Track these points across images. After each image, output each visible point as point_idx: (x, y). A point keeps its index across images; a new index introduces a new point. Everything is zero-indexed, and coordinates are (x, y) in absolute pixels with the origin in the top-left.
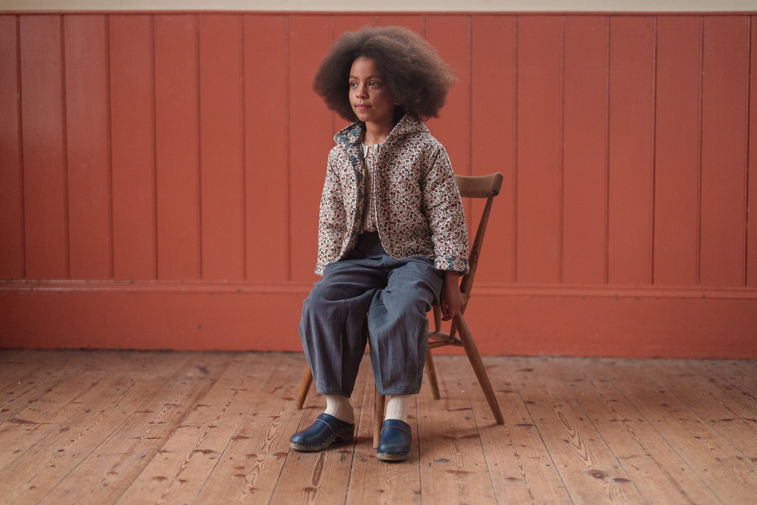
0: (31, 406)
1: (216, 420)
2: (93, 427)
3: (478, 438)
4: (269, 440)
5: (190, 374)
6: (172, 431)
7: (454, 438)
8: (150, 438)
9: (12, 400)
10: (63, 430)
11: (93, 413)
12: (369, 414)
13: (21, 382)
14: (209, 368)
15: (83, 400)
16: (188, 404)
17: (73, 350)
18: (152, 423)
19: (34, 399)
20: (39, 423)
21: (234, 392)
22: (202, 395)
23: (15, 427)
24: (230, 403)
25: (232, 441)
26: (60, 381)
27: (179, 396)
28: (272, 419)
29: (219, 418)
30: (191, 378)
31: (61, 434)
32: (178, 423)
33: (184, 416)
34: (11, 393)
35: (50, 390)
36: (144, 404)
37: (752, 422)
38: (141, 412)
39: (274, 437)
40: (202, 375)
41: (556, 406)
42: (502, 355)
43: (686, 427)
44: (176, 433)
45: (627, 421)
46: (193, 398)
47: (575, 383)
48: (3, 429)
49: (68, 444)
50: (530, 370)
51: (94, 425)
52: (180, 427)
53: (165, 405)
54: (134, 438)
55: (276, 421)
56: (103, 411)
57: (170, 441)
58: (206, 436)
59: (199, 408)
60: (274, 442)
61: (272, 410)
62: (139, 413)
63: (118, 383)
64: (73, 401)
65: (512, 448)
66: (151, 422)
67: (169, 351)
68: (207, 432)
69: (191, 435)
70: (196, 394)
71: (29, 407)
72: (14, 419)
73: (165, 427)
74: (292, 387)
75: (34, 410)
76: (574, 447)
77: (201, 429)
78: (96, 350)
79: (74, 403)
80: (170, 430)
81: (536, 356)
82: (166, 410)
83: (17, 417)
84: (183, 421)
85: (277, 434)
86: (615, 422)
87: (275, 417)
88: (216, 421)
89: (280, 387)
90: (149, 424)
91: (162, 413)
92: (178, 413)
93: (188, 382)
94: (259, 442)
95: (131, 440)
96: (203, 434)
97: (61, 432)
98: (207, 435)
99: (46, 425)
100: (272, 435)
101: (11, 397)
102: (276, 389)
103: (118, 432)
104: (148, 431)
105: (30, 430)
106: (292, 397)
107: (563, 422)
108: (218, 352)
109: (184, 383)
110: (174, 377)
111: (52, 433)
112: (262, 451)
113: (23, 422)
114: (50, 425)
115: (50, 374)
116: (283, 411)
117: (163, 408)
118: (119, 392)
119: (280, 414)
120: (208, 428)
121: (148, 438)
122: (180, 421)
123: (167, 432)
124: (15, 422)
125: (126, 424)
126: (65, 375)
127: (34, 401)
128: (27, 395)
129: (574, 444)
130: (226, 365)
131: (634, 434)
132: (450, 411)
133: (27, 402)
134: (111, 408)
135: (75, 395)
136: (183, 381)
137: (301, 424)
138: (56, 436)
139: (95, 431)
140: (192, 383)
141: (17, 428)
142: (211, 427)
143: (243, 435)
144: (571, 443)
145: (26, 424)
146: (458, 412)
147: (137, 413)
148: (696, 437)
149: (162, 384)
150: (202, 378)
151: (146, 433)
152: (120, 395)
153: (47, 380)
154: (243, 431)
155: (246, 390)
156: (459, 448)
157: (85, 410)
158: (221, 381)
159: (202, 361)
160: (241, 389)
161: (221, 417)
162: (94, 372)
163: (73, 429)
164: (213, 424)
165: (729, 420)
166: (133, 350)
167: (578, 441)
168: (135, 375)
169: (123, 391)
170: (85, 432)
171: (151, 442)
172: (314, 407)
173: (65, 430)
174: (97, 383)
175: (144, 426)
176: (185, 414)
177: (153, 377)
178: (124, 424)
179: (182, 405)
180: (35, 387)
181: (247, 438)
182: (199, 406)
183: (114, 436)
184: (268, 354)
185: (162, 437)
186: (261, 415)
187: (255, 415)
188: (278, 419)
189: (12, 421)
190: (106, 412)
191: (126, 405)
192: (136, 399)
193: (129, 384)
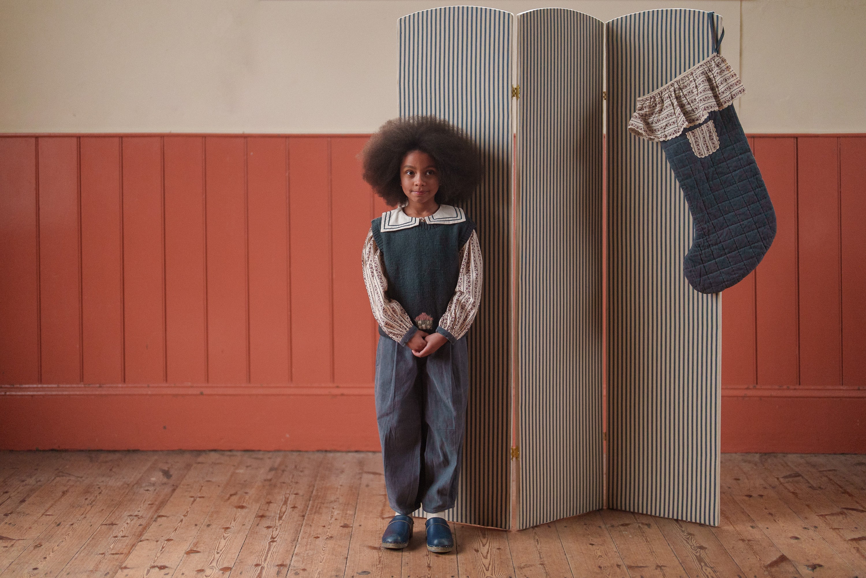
0: (7, 519)
1: (173, 532)
4: (218, 553)
5: (153, 479)
6: (133, 546)
8: (113, 554)
10: (36, 547)
11: (63, 526)
12: (311, 523)
14: (172, 472)
15: (55, 511)
16: (150, 515)
17: (44, 451)
18: (116, 537)
19: (9, 512)
20: (14, 539)
21: (192, 499)
22: (163, 503)
24: (187, 512)
25: (185, 555)
26: (32, 490)
27: (142, 506)
28: (223, 530)
29: (176, 530)
30: (154, 485)
31: (35, 551)
32: (139, 537)
33: (145, 528)
35: (23, 501)
36: (110, 515)
37: (646, 527)
38: (106, 525)
39: (222, 551)
40: (165, 480)
43: (588, 532)
44: (137, 548)
46: (154, 508)
49: (41, 561)
52: (141, 541)
53: (128, 516)
54: (100, 554)
55: (226, 533)
56: (72, 524)
57: (131, 556)
58: (163, 551)
59: (159, 519)
60: (222, 556)
61: (225, 520)
62: (105, 526)
63: (87, 491)
64: (45, 513)
65: (427, 559)
66: (115, 535)
67: (135, 451)
68: (164, 546)
69: (150, 550)
70: (157, 503)
71: (6, 521)
73: (127, 541)
74: (246, 493)
75: (10, 524)
76: (482, 556)
77: (159, 542)
78: (66, 451)
79: (46, 515)
82: (129, 522)
84: (144, 534)
85: (225, 547)
87: (228, 528)
88: (173, 534)
89: (235, 494)
90: (113, 538)
91: (126, 525)
92: (140, 525)
93: (151, 488)
94: (208, 557)
95: (96, 556)
96: (161, 549)
97: (35, 548)
98: (163, 549)
99: (21, 541)
100: (221, 549)
102: (231, 495)
103: (85, 548)
104: (111, 547)
105: (6, 547)
106: (244, 504)
108: (181, 452)
109: (148, 490)
110: (138, 483)
111: (26, 550)
112: (211, 565)
114: (25, 541)
115: (23, 481)
116: (234, 521)
117: (127, 520)
118: (87, 502)
119: (232, 525)
120: (166, 542)
121: (111, 554)
122: (141, 534)
123: (129, 547)
125: (93, 539)
126: (37, 482)
127: (9, 514)
128: (3, 506)
129: (482, 554)
130: (188, 467)
131: (538, 542)
132: (383, 518)
133: (3, 515)
134: (80, 521)
135: (48, 506)
136: (146, 488)
137: (248, 535)
138: (30, 553)
139: (65, 547)
140: (155, 490)
142: (168, 540)
143: (195, 549)
144: (480, 552)
145: (4, 540)
147: (103, 526)
148: (591, 544)
149: (127, 491)
150: (165, 484)
151: (110, 548)
152: (88, 505)
153: (21, 488)
154: (196, 545)
155: (203, 497)
156: (382, 559)
157: (56, 523)
158: (182, 486)
159: (167, 463)
160: (200, 496)
161: (177, 529)
162: (64, 478)
163: (45, 545)
164: (170, 537)
165: (627, 525)
166: (101, 451)
167: (487, 550)
168: (103, 482)
169: (90, 500)
170: (56, 548)
171: (114, 558)
172: (262, 516)
173: (38, 546)
174: (66, 491)
175: (109, 540)
176: (146, 526)
177: (119, 484)
178: (91, 539)
179: (144, 516)
180: (10, 497)
181: (198, 552)
182: (159, 516)
183: (81, 552)
184: (229, 453)
185: (124, 552)
186: (214, 526)
187: (208, 526)
188: (228, 530)
190: (75, 526)
191: (93, 517)
192: (102, 510)
193: (97, 493)
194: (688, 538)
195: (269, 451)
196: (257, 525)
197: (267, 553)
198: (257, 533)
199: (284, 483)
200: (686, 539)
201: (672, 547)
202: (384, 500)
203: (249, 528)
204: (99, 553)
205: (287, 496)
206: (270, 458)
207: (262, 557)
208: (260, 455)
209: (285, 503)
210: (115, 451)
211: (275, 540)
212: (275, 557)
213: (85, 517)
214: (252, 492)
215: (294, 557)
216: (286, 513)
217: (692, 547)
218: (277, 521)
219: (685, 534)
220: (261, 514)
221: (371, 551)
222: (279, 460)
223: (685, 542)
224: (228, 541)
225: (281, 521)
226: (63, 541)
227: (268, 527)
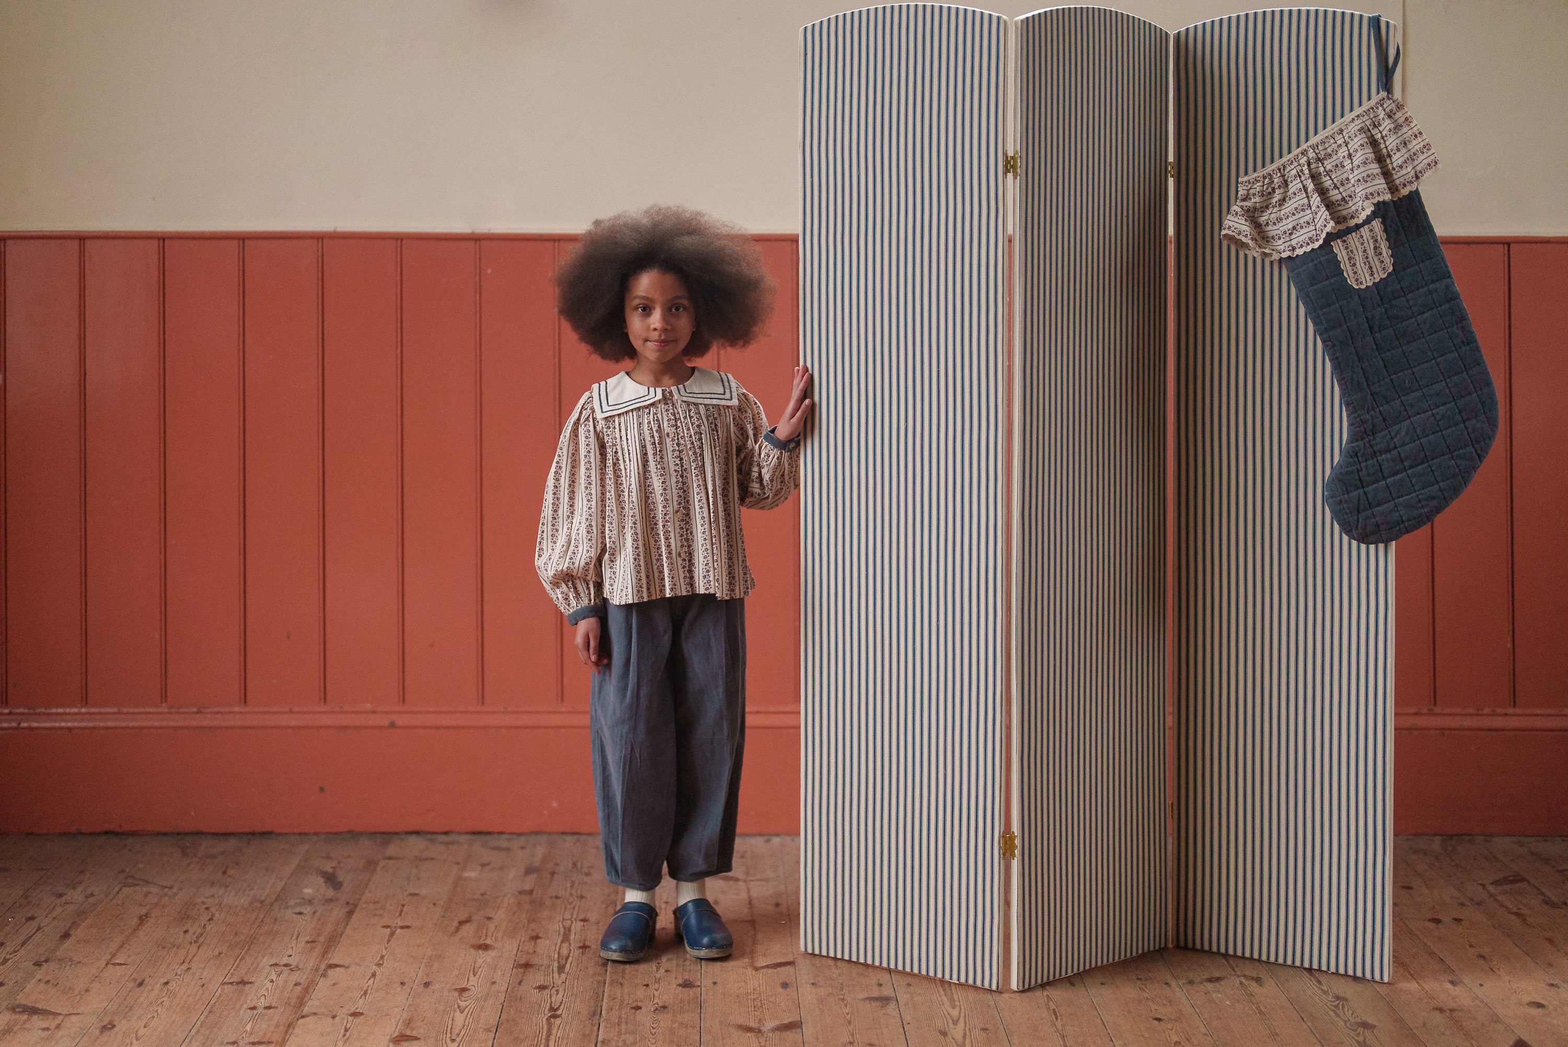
0: (40, 974)
1: (361, 998)
2: (155, 1019)
3: (799, 1030)
4: (453, 1041)
5: (308, 891)
6: (289, 1026)
7: (760, 1031)
8: (254, 1043)
9: (5, 960)
10: (104, 1029)
11: (149, 987)
12: (620, 980)
13: (13, 917)
14: (341, 876)
15: (129, 956)
16: (311, 963)
17: (92, 834)
18: (254, 1008)
19: (43, 959)
20: (61, 1014)
21: (388, 931)
22: (333, 940)
23: (21, 1022)
24: (382, 957)
26: (82, 914)
27: (294, 945)
28: (456, 994)
29: (365, 993)
30: (310, 902)
31: (104, 1038)
32: (299, 1008)
33: (307, 990)
35: (66, 936)
36: (235, 965)
37: (1254, 984)
38: (231, 983)
39: (461, 1036)
40: (330, 893)
43: (1146, 995)
44: (296, 1031)
46: (318, 950)
51: (155, 1014)
52: (303, 1017)
53: (271, 965)
54: (227, 1043)
55: (463, 999)
56: (167, 983)
58: (347, 1036)
59: (331, 972)
61: (456, 972)
62: (230, 986)
63: (185, 916)
64: (110, 959)
66: (252, 1005)
67: (266, 834)
68: (348, 1026)
69: (322, 1034)
70: (322, 939)
71: (38, 977)
72: (19, 1006)
73: (277, 1017)
74: (489, 918)
75: (48, 982)
77: (337, 1019)
78: (133, 834)
79: (114, 964)
80: (287, 1025)
82: (274, 977)
83: (21, 999)
84: (306, 1003)
85: (465, 1027)
87: (464, 990)
88: (361, 1002)
89: (468, 921)
90: (249, 1011)
91: (269, 985)
92: (296, 985)
93: (307, 910)
96: (342, 1032)
97: (102, 1032)
98: (348, 1033)
99: (74, 1016)
100: (457, 1031)
102: (461, 923)
103: (198, 1031)
104: (248, 1028)
105: (48, 1029)
106: (488, 941)
107: (944, 990)
108: (354, 835)
109: (300, 913)
110: (280, 898)
111: (87, 1035)
113: (33, 1011)
114: (81, 1017)
115: (61, 895)
116: (475, 975)
117: (269, 973)
118: (189, 937)
119: (470, 983)
120: (350, 1018)
121: (250, 1043)
122: (301, 1002)
123: (281, 1028)
124: (20, 1012)
125: (210, 1012)
126: (87, 897)
127: (44, 961)
128: (29, 946)
129: (954, 1039)
130: (371, 865)
131: (1055, 1014)
132: (756, 969)
133: (31, 964)
134: (180, 975)
135: (114, 946)
136: (297, 910)
137: (505, 1004)
138: (95, 1041)
139: (160, 1029)
140: (315, 913)
141: (27, 1026)
142: (355, 1014)
143: (408, 1033)
144: (950, 1037)
145: (41, 1017)
146: (770, 971)
147: (226, 986)
148: (1156, 1019)
149: (262, 916)
150: (330, 900)
151: (246, 1032)
152: (191, 943)
153: (59, 909)
154: (409, 1023)
155: (408, 927)
157: (135, 980)
158: (364, 906)
159: (328, 858)
160: (400, 924)
161: (369, 992)
162: (138, 888)
163: (122, 1025)
164: (357, 1008)
165: (1218, 979)
166: (200, 833)
167: (962, 1032)
168: (213, 896)
169: (194, 934)
170: (142, 1031)
172: (527, 966)
173: (108, 1027)
174: (146, 915)
175: (241, 1016)
176: (308, 987)
177: (244, 901)
178: (205, 1013)
179: (301, 966)
180: (39, 929)
181: (416, 1039)
182: (331, 966)
183: (192, 1038)
184: (443, 838)
185: (274, 1039)
186: (436, 986)
187: (427, 985)
188: (466, 994)
189: (13, 1009)
190: (173, 986)
191: (205, 968)
192: (220, 954)
193: (204, 918)
194: (1337, 1006)
195: (520, 834)
196: (520, 983)
197: (548, 1040)
198: (521, 999)
199: (557, 897)
200: (1333, 1008)
201: (1310, 1024)
202: (751, 933)
203: (504, 988)
204: (225, 1042)
205: (568, 923)
206: (523, 848)
208: (503, 842)
209: (566, 938)
210: (226, 835)
211: (559, 1012)
214: (500, 915)
216: (570, 959)
217: (1348, 1025)
218: (556, 975)
219: (1330, 998)
220: (523, 962)
221: (743, 1034)
222: (540, 851)
223: (1332, 1013)
224: (469, 1016)
225: (563, 976)
226: (154, 1017)
227: (542, 988)
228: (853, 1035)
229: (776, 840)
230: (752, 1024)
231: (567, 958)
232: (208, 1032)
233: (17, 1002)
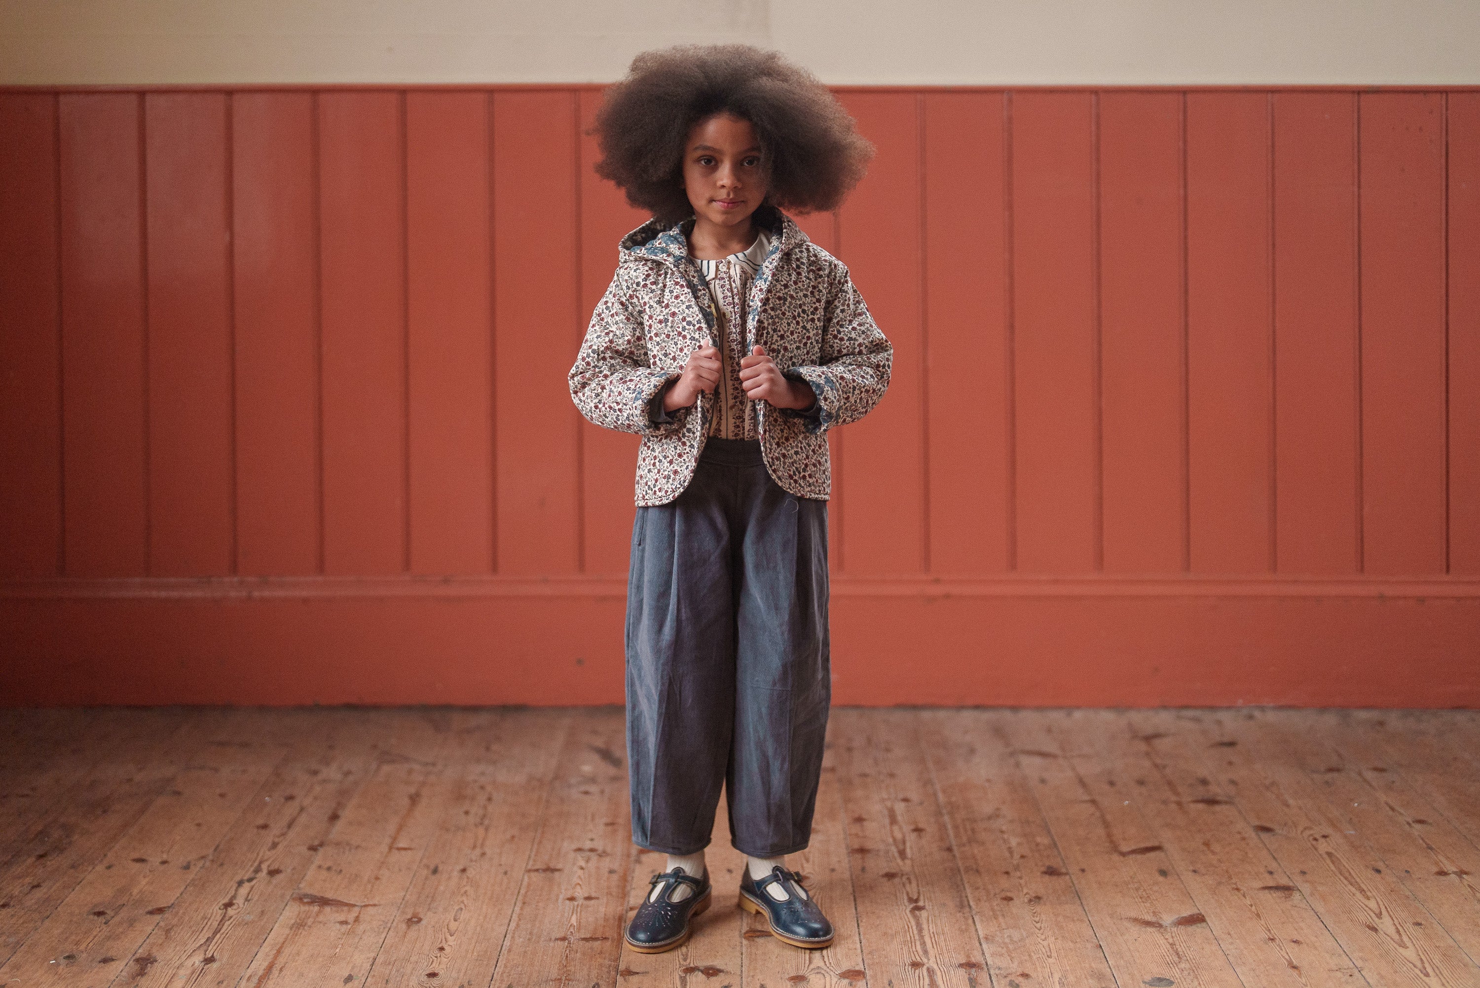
0: (319, 858)
2: (463, 911)
3: (1204, 924)
5: (587, 769)
6: (619, 919)
7: (1161, 926)
8: (586, 940)
9: (274, 845)
10: (410, 922)
11: (446, 875)
12: (975, 867)
13: (270, 796)
15: (412, 840)
17: (332, 708)
18: (572, 899)
19: (317, 843)
20: (354, 906)
23: (314, 914)
25: (745, 942)
26: (344, 794)
27: (592, 827)
30: (593, 780)
31: (413, 933)
32: (623, 898)
33: (624, 879)
34: (265, 827)
35: (334, 817)
36: (534, 850)
38: (537, 870)
40: (612, 771)
41: (1317, 836)
42: (1165, 707)
45: (1466, 873)
46: (621, 833)
47: (1329, 776)
48: (293, 921)
49: (436, 957)
50: (1232, 744)
51: (462, 906)
53: (575, 850)
54: (556, 939)
56: (464, 870)
59: (644, 858)
62: (536, 874)
63: (460, 795)
64: (393, 843)
65: (1278, 948)
66: (569, 896)
67: (520, 708)
70: (621, 821)
71: (317, 863)
72: (306, 896)
73: (602, 909)
75: (329, 869)
76: (1392, 941)
78: (376, 707)
79: (399, 849)
80: (616, 918)
81: (1229, 708)
82: (583, 864)
83: (305, 888)
84: (629, 892)
86: (1442, 878)
90: (567, 902)
91: (580, 872)
92: (611, 872)
93: (593, 789)
95: (552, 944)
97: (409, 927)
99: (369, 908)
101: (269, 837)
103: (518, 925)
104: (574, 920)
105: (345, 923)
107: (1346, 878)
109: (586, 793)
110: (560, 777)
111: (392, 929)
112: (812, 966)
113: (324, 902)
114: (379, 909)
115: (315, 773)
117: (575, 859)
118: (471, 819)
121: (582, 939)
122: (624, 893)
123: (611, 921)
124: (309, 903)
125: (524, 903)
126: (345, 775)
127: (318, 846)
128: (296, 829)
129: (1388, 936)
132: (1123, 855)
133: (305, 848)
134: (476, 862)
135: (391, 828)
136: (583, 788)
137: (856, 894)
138: (405, 936)
139: (473, 922)
140: (602, 792)
141: (321, 918)
144: (1382, 933)
145: (334, 909)
146: (1139, 857)
147: (533, 874)
149: (544, 795)
150: (614, 779)
151: (573, 926)
152: (476, 825)
153: (318, 789)
156: (1179, 949)
157: (427, 867)
159: (595, 732)
162: (398, 766)
163: (429, 919)
166: (448, 708)
167: (1394, 928)
168: (483, 774)
169: (477, 815)
170: (453, 926)
171: (592, 948)
172: (863, 851)
173: (414, 921)
174: (416, 795)
175: (560, 908)
177: (520, 779)
178: (519, 904)
179: (609, 850)
180: (302, 809)
183: (514, 934)
185: (607, 935)
189: (300, 899)
190: (471, 873)
191: (501, 853)
192: (513, 837)
193: (482, 798)
196: (863, 871)
197: (921, 937)
198: (871, 888)
199: (865, 775)
202: (1098, 814)
204: (553, 938)
205: (889, 804)
207: (913, 944)
209: (893, 820)
210: (475, 709)
211: (921, 904)
212: (943, 944)
213: (483, 854)
215: (985, 946)
216: (908, 844)
218: (899, 861)
220: (856, 846)
221: (1143, 929)
225: (908, 862)
226: (461, 909)
227: (890, 876)
228: (1269, 931)
229: (1078, 715)
230: (1149, 918)
231: (904, 842)
232: (529, 926)
233: (302, 892)
